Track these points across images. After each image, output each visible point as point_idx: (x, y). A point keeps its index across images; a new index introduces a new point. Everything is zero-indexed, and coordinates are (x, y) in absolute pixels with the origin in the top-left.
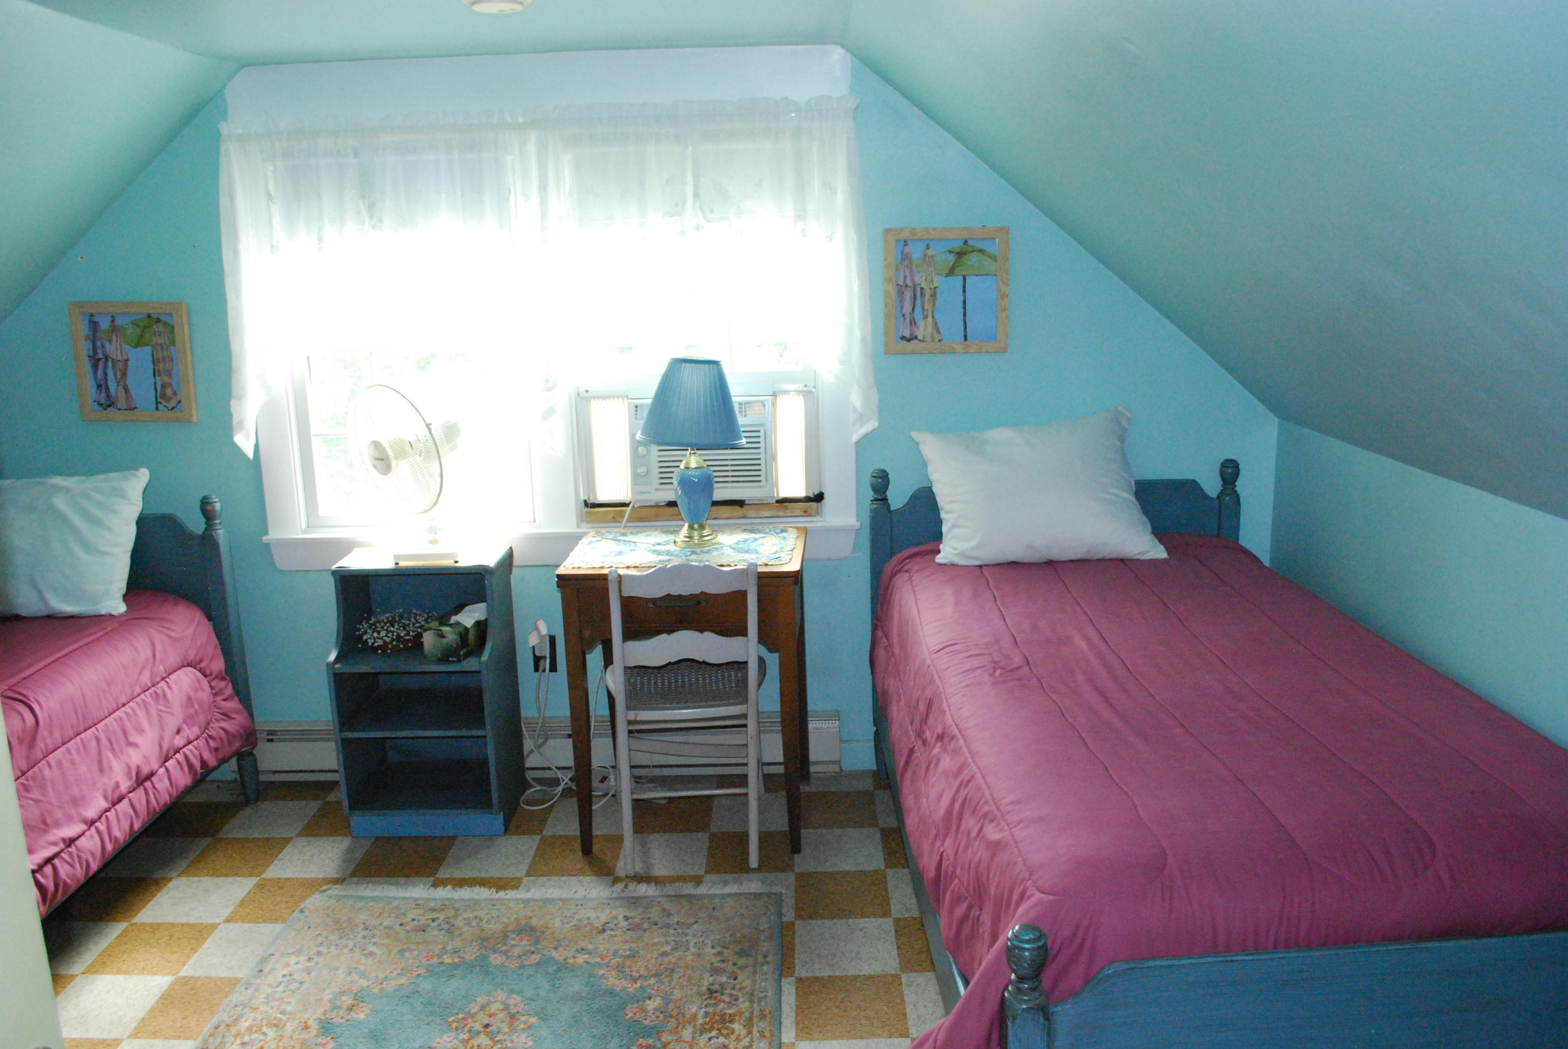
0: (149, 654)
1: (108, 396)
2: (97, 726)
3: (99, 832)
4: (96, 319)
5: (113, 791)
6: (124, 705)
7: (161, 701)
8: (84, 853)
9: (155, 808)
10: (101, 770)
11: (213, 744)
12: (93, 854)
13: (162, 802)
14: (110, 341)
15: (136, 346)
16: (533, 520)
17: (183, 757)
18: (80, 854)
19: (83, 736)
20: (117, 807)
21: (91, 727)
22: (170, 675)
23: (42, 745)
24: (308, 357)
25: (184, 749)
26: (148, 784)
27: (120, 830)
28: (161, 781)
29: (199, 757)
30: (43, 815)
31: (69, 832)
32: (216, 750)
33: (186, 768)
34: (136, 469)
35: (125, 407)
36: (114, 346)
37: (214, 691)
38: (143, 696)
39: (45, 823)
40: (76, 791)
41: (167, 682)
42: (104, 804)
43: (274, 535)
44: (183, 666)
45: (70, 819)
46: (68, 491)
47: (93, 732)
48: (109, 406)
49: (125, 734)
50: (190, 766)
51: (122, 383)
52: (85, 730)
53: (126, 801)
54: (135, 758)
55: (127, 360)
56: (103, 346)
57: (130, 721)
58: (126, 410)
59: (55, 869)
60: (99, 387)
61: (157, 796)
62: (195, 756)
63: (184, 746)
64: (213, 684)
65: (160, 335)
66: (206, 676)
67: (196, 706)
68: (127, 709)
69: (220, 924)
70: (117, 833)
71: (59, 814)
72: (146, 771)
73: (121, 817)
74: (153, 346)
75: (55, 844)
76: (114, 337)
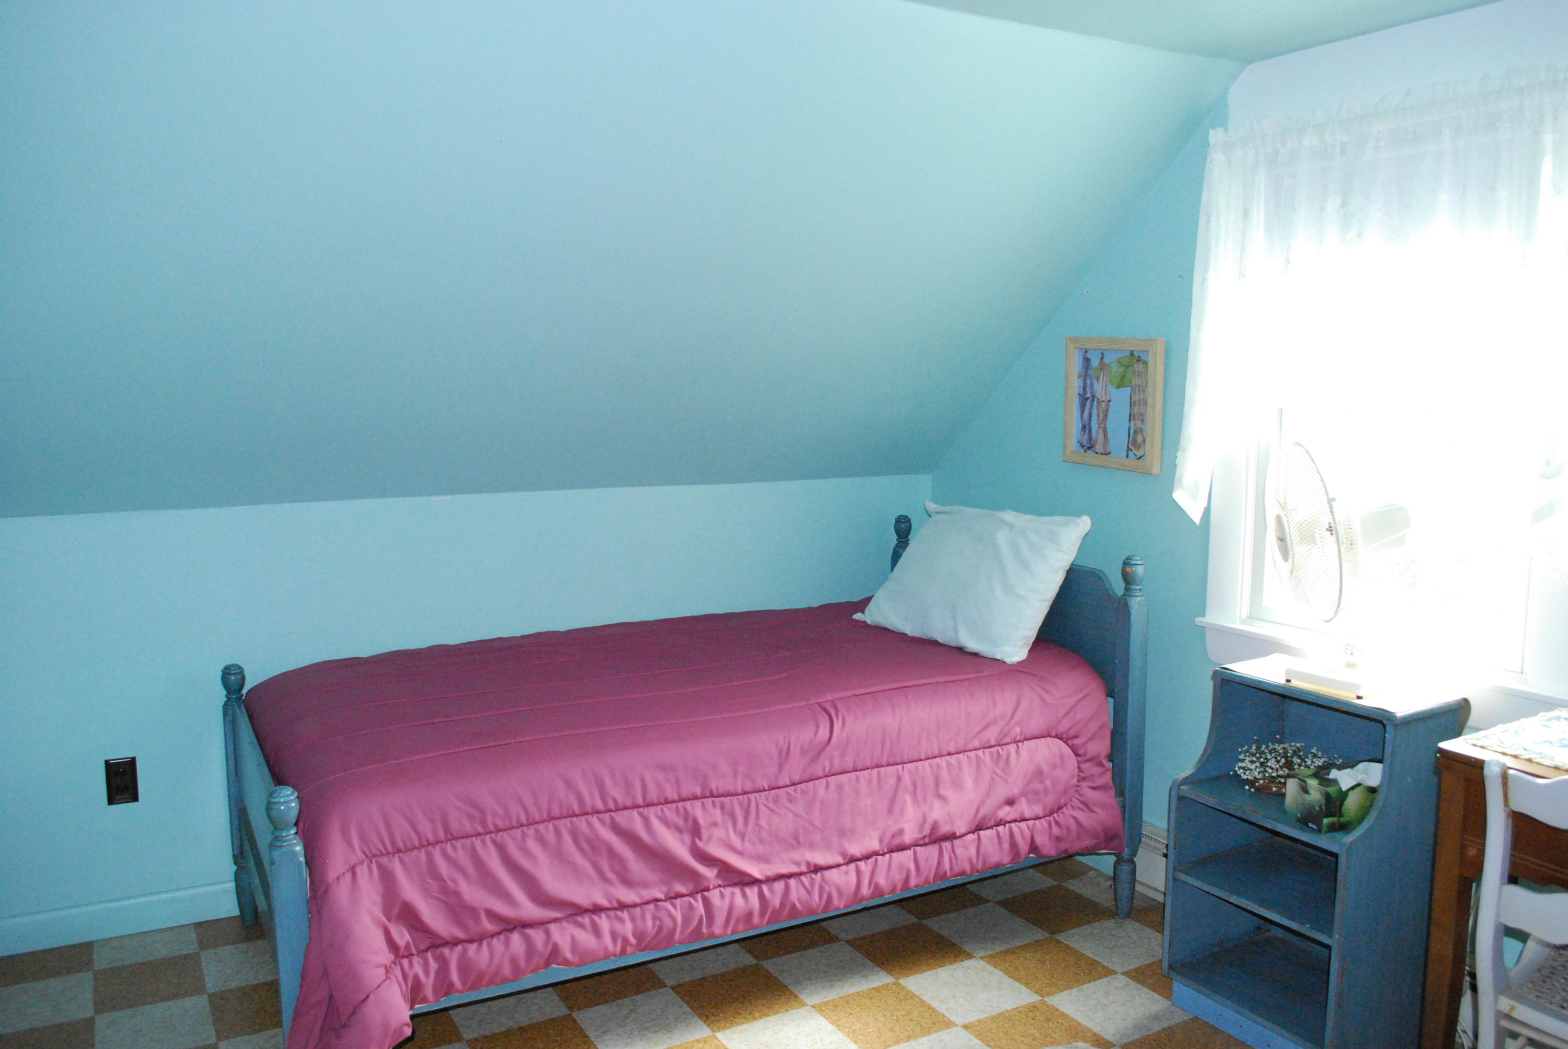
0: (1009, 710)
1: (1090, 438)
2: (904, 765)
3: (858, 871)
4: (1089, 356)
5: (893, 836)
6: (950, 754)
7: (1002, 763)
8: (829, 885)
9: (946, 873)
10: (890, 811)
11: (1056, 831)
12: (840, 892)
13: (957, 869)
14: (1098, 379)
15: (1118, 387)
16: (1519, 670)
17: (1008, 833)
18: (824, 885)
19: (882, 769)
20: (895, 855)
21: (897, 764)
22: (1026, 739)
23: (827, 764)
24: (1281, 412)
25: (1013, 825)
26: (947, 845)
27: (887, 879)
28: (966, 847)
29: (1029, 840)
30: (797, 831)
31: (820, 858)
32: (1058, 839)
33: (1006, 846)
34: (1079, 516)
35: (1102, 451)
36: (1100, 386)
37: (1081, 774)
38: (980, 752)
39: (796, 838)
40: (847, 822)
41: (1018, 746)
42: (875, 845)
43: (1211, 618)
44: (1049, 736)
45: (828, 846)
46: (1012, 527)
47: (897, 770)
48: (1089, 448)
49: (937, 785)
50: (1013, 844)
51: (1102, 426)
52: (889, 765)
53: (909, 853)
54: (937, 812)
55: (1109, 401)
56: (1092, 384)
57: (949, 771)
58: (1102, 454)
59: (787, 888)
60: (1084, 428)
61: (954, 861)
62: (1023, 837)
63: (1015, 821)
64: (1083, 766)
65: (1138, 376)
66: (1077, 755)
67: (1048, 783)
68: (953, 760)
69: (957, 1025)
70: (881, 880)
71: (817, 837)
72: (945, 829)
73: (894, 867)
74: (1132, 388)
75: (797, 864)
76: (1101, 375)
